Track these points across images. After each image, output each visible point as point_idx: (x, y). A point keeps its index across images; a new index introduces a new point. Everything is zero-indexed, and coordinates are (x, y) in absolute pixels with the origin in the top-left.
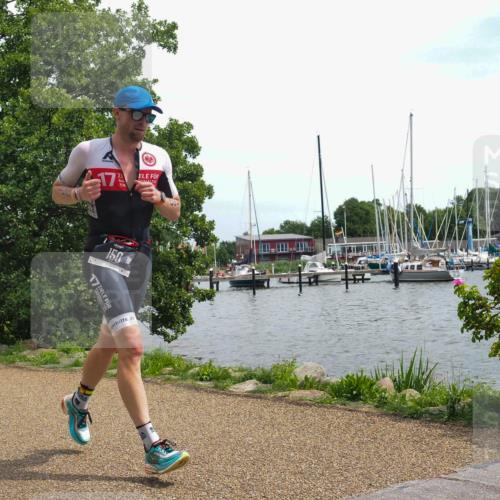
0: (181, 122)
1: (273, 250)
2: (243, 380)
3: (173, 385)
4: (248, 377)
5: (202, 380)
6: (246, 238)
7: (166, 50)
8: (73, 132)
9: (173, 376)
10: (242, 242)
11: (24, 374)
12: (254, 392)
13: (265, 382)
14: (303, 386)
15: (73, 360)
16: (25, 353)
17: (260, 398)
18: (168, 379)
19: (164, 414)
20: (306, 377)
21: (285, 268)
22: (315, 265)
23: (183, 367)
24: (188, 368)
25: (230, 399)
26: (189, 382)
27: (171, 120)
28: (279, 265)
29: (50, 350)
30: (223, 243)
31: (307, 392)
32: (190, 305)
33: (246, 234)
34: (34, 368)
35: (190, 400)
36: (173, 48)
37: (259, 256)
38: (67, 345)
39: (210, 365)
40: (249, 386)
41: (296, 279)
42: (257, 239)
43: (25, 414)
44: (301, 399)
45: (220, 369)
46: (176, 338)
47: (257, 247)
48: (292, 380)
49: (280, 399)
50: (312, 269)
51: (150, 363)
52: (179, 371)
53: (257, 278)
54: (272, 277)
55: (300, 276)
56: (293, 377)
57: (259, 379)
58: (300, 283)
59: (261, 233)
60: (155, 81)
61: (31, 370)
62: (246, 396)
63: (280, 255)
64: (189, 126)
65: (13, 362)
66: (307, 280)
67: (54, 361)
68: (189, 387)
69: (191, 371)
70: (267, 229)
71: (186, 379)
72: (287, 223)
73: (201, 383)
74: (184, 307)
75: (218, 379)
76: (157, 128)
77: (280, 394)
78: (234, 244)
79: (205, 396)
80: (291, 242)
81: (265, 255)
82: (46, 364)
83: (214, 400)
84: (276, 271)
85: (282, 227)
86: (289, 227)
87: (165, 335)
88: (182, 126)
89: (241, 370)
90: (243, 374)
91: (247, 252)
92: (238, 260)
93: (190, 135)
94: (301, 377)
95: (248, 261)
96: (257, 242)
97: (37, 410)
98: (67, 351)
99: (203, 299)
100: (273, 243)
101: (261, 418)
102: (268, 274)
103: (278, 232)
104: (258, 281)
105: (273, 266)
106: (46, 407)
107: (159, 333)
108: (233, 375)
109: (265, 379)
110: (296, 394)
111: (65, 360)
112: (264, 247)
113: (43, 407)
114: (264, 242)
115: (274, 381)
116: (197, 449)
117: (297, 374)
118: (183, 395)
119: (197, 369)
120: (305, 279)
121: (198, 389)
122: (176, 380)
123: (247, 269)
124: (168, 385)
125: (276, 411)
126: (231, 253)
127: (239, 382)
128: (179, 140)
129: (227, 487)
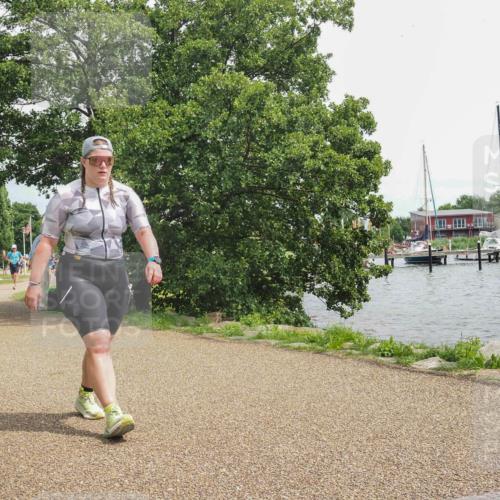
0: (356, 99)
1: (449, 227)
2: (426, 357)
3: (354, 360)
4: (432, 354)
5: (383, 355)
6: (421, 213)
7: (341, 27)
8: (253, 115)
9: (354, 352)
10: (417, 218)
11: (212, 344)
12: (438, 369)
13: (449, 360)
14: (489, 365)
15: (257, 333)
16: (210, 325)
17: (445, 375)
18: (350, 354)
19: (348, 388)
20: (493, 357)
21: (463, 244)
22: (494, 241)
23: (364, 343)
24: (369, 343)
25: (413, 376)
26: (371, 357)
27: (347, 96)
28: (455, 241)
29: (234, 323)
30: (397, 219)
31: (495, 371)
32: (367, 281)
33: (421, 210)
34: (220, 339)
35: (373, 376)
36: (349, 26)
37: (435, 232)
38: (250, 318)
39: (391, 341)
40: (433, 363)
41: (474, 256)
42: (433, 214)
43: (215, 381)
44: (488, 379)
45: (402, 345)
46: (353, 314)
47: (433, 223)
48: (477, 359)
49: (467, 377)
50: (491, 246)
51: (331, 337)
52: (360, 346)
53: (433, 254)
54: (449, 253)
55: (479, 252)
56: (478, 355)
57: (443, 357)
58: (480, 260)
59: (437, 208)
60: (330, 55)
61: (218, 341)
62: (429, 373)
63: (457, 231)
64: (365, 102)
65: (201, 333)
66: (487, 257)
67: (237, 333)
68: (372, 363)
69: (372, 347)
70: (442, 204)
71: (367, 354)
72: (464, 198)
73: (382, 359)
74: (360, 284)
75: (400, 355)
76: (332, 105)
77: (466, 373)
78: (409, 220)
79: (387, 371)
80: (469, 217)
81: (442, 232)
82: (231, 335)
83: (396, 377)
84: (453, 247)
85: (459, 202)
86: (467, 202)
87: (341, 311)
88: (358, 102)
89: (422, 347)
90: (425, 351)
91: (423, 228)
92: (413, 236)
93: (365, 111)
94: (487, 356)
95: (423, 237)
96: (433, 218)
97: (227, 379)
98: (249, 324)
99: (380, 276)
100: (449, 218)
101: (447, 395)
102: (445, 250)
103: (455, 208)
104: (435, 258)
105: (450, 242)
106: (234, 377)
107: (335, 309)
108: (415, 351)
109: (450, 357)
110: (482, 373)
111: (249, 333)
112: (440, 223)
113: (231, 375)
114: (440, 217)
115: (458, 359)
116: (385, 424)
117: (483, 353)
118: (366, 370)
119: (378, 345)
120: (484, 256)
121: (379, 364)
122: (357, 355)
123: (423, 246)
124: (349, 360)
125: (462, 389)
126: (405, 229)
127: (422, 359)
128: (355, 116)
129: (417, 462)
